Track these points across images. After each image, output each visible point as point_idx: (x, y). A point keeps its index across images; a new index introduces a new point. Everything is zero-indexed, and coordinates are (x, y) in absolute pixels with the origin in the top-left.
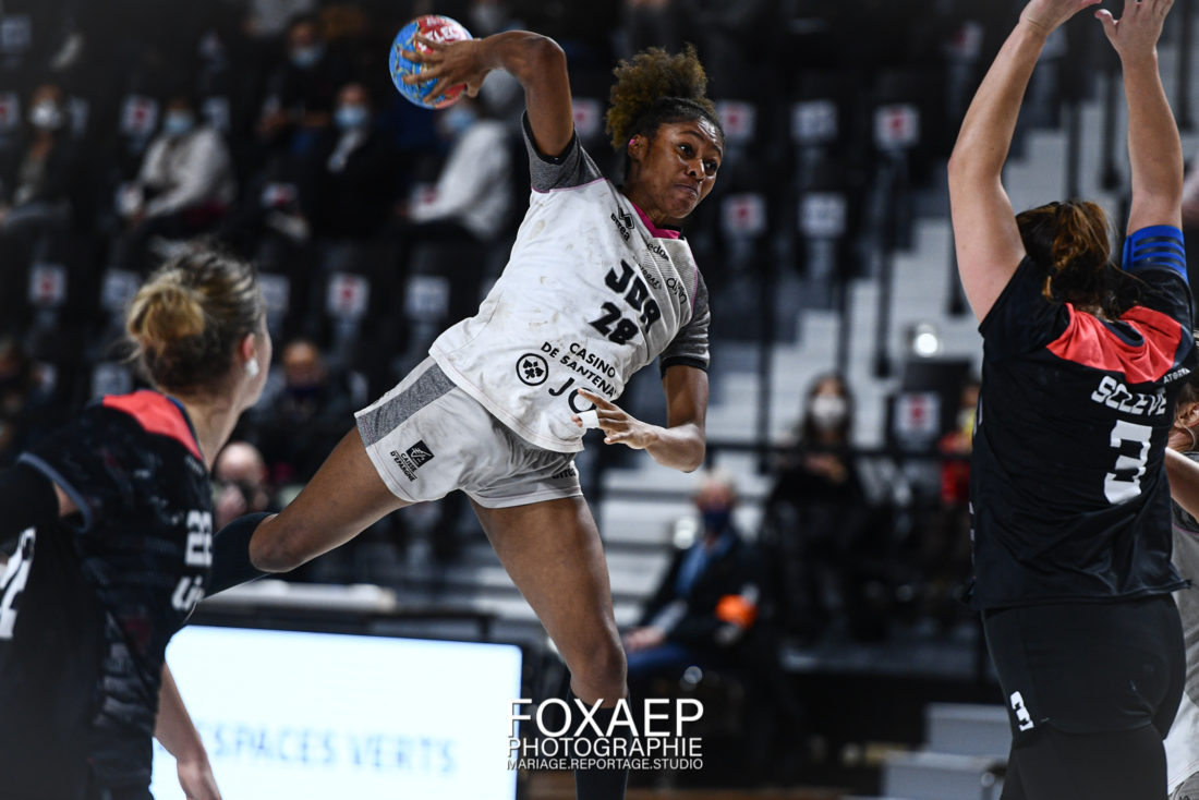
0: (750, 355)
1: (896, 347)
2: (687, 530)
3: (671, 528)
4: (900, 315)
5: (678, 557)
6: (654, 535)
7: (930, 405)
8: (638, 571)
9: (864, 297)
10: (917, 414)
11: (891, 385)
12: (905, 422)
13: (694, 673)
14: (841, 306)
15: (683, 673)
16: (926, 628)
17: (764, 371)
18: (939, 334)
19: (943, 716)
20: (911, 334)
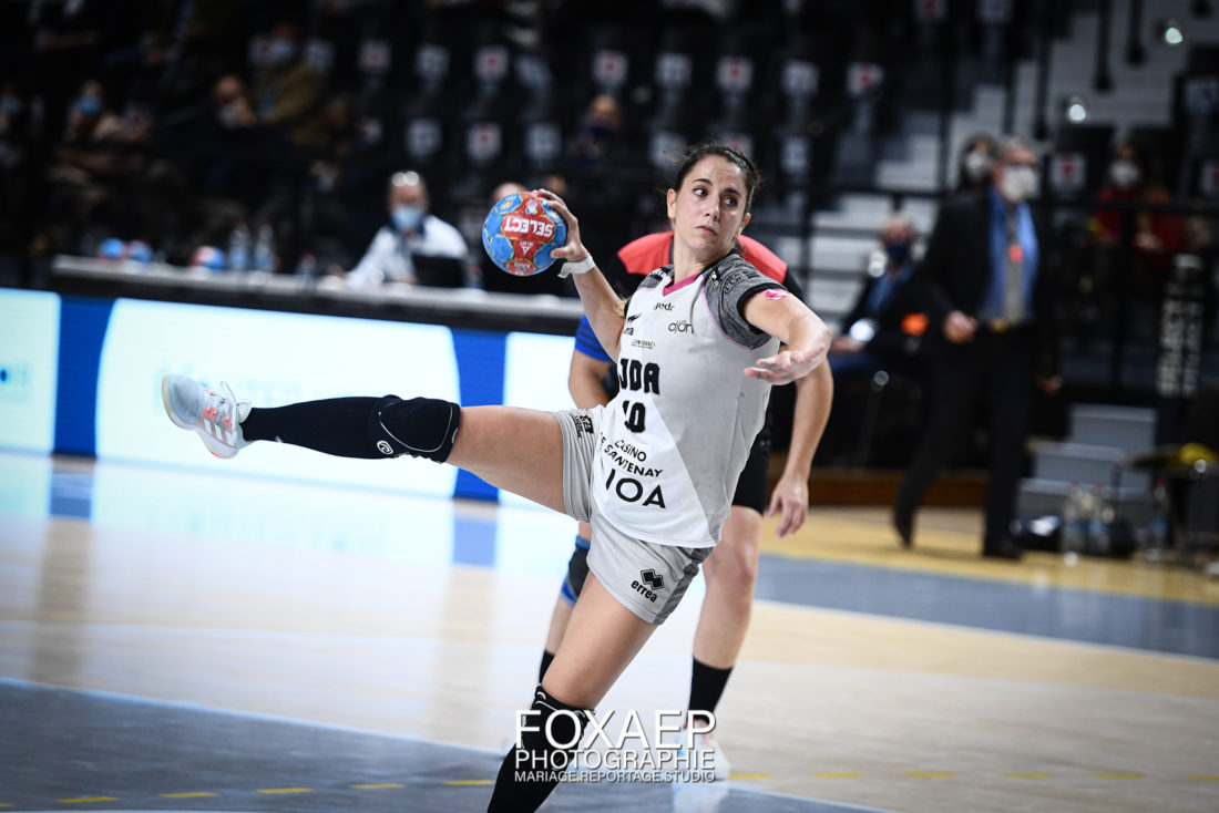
0: (933, 121)
1: (1052, 116)
2: (878, 263)
3: (866, 260)
4: (1056, 89)
5: (869, 283)
6: (852, 265)
7: (1078, 163)
8: (839, 294)
9: (1027, 76)
10: (1068, 170)
11: (1046, 147)
12: (1058, 177)
13: (882, 376)
14: (1008, 82)
15: (873, 376)
16: (1067, 344)
17: (944, 135)
18: (1087, 107)
19: (1083, 415)
20: (1065, 105)
